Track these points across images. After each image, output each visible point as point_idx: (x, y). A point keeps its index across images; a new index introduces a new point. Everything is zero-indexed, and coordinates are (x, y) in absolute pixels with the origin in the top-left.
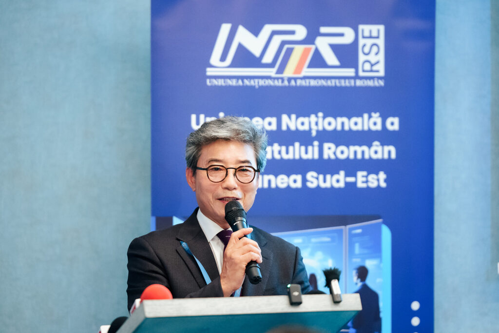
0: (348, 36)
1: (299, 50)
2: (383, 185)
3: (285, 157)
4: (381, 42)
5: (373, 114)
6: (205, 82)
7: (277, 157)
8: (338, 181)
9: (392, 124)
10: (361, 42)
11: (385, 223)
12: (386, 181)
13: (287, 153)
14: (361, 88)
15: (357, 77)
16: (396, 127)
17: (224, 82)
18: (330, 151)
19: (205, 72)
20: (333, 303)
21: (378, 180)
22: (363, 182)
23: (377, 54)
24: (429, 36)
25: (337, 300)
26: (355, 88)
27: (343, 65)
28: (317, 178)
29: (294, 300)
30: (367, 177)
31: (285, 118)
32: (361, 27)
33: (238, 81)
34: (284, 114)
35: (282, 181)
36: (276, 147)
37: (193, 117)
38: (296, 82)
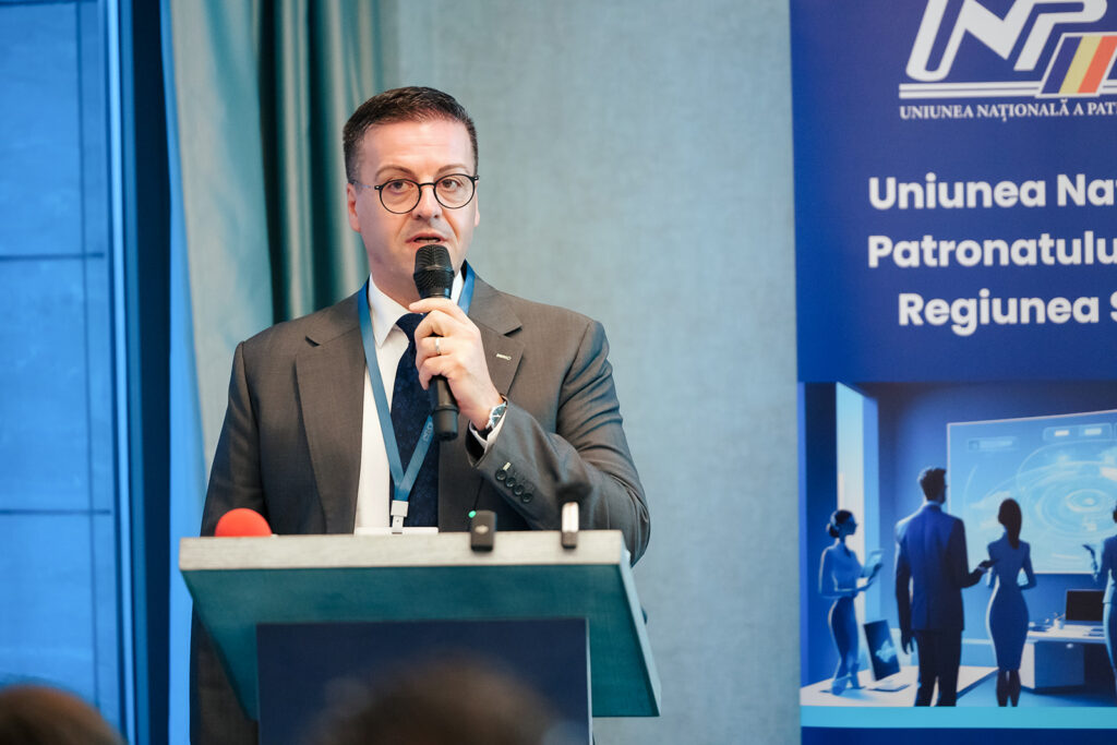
1: (1090, 43)
3: (1064, 260)
6: (899, 112)
7: (1048, 260)
13: (1069, 252)
17: (936, 112)
19: (897, 91)
25: (567, 542)
29: (480, 542)
31: (1063, 182)
33: (963, 111)
34: (1062, 173)
35: (1058, 310)
36: (1046, 241)
37: (874, 183)
38: (1085, 108)
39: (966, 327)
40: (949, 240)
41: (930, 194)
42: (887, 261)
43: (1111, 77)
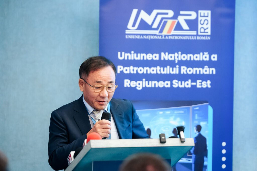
0: (193, 15)
1: (170, 22)
2: (209, 86)
3: (163, 72)
4: (209, 19)
5: (205, 53)
6: (125, 37)
7: (159, 72)
8: (188, 84)
9: (214, 57)
10: (200, 18)
11: (210, 104)
12: (210, 85)
13: (164, 71)
14: (199, 40)
15: (197, 35)
16: (216, 59)
17: (134, 37)
18: (184, 70)
19: (125, 32)
20: (181, 142)
21: (207, 84)
22: (200, 85)
23: (207, 24)
24: (232, 16)
25: (183, 141)
26: (196, 41)
27: (191, 30)
28: (178, 83)
29: (162, 141)
30: (201, 82)
31: (163, 54)
32: (200, 11)
33: (140, 37)
34: (163, 52)
35: (161, 84)
36: (158, 68)
37: (119, 53)
38: (168, 37)
39: (139, 88)
40: (136, 67)
41: (132, 56)
42: (122, 72)
43: (175, 30)
